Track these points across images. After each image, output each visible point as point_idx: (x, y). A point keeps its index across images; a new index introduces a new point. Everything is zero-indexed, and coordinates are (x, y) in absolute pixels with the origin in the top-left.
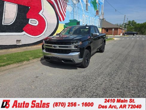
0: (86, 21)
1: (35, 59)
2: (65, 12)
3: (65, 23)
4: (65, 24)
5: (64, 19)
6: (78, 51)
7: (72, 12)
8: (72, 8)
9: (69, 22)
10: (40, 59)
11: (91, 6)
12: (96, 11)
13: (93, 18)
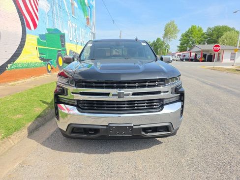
0: (74, 34)
1: (12, 137)
2: (37, 10)
3: (40, 35)
4: (38, 37)
5: (35, 25)
6: (174, 99)
7: (51, 14)
8: (49, 5)
9: (47, 32)
10: (25, 132)
11: (79, 7)
12: (86, 18)
13: (83, 30)
